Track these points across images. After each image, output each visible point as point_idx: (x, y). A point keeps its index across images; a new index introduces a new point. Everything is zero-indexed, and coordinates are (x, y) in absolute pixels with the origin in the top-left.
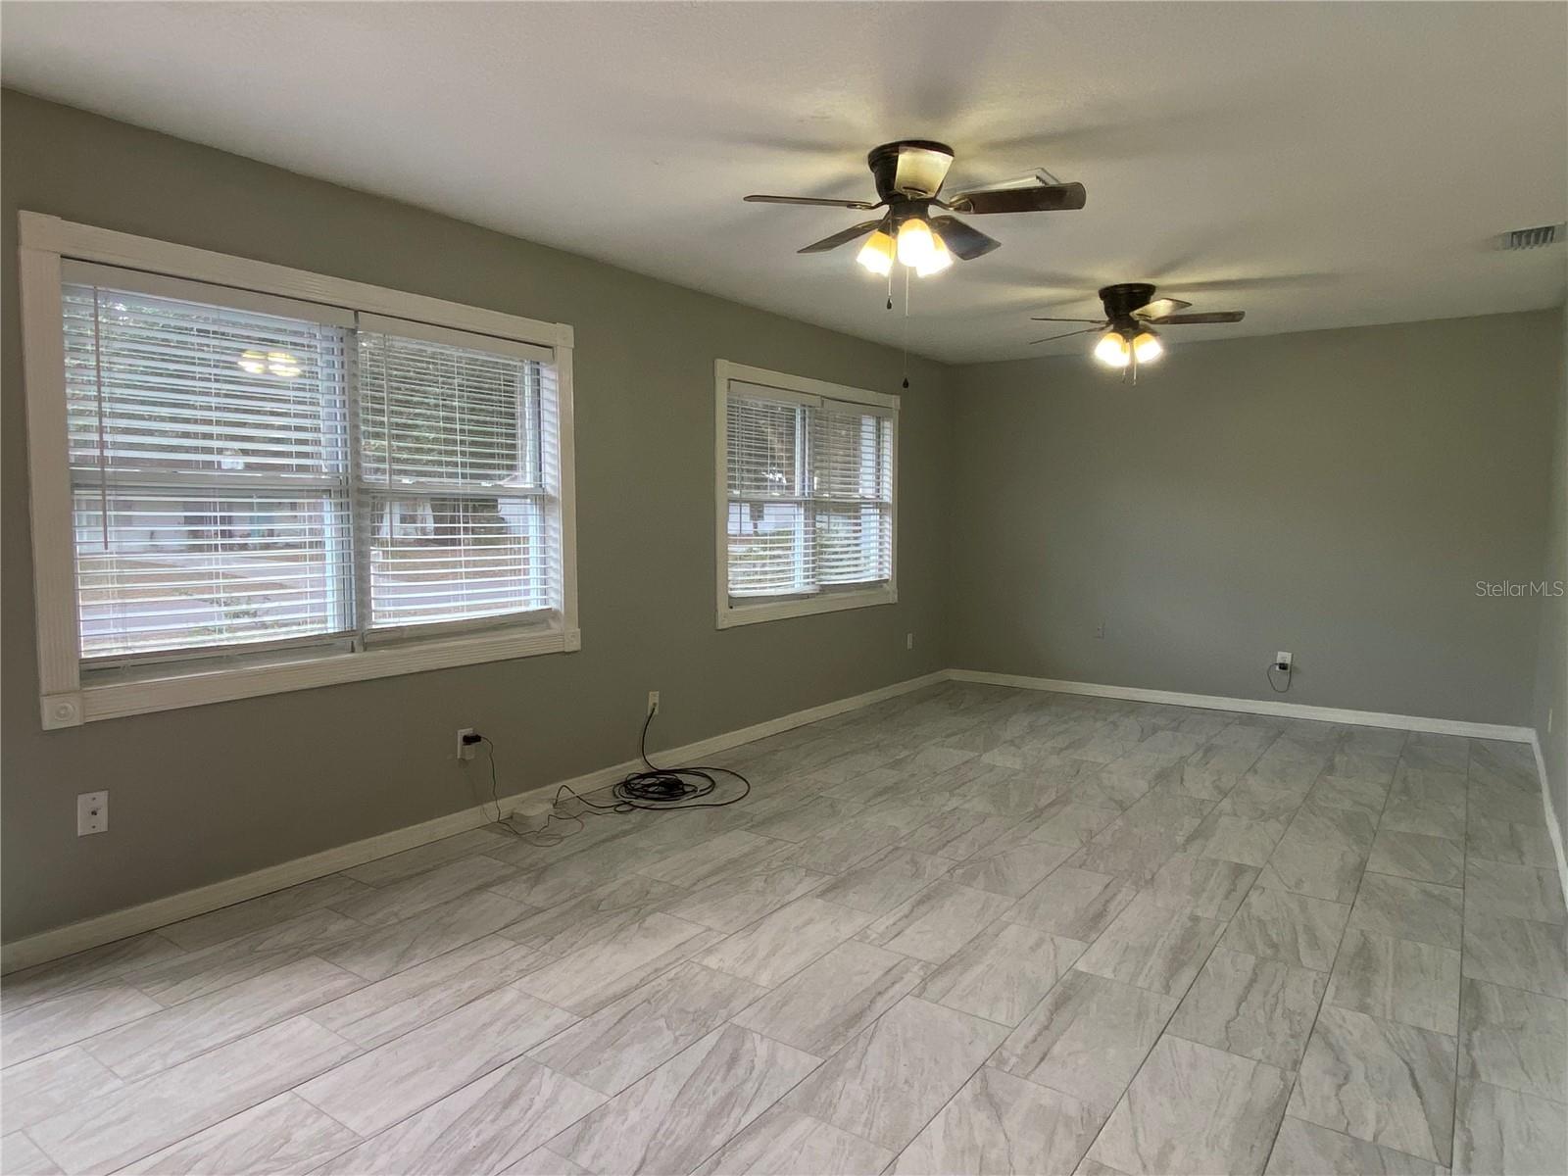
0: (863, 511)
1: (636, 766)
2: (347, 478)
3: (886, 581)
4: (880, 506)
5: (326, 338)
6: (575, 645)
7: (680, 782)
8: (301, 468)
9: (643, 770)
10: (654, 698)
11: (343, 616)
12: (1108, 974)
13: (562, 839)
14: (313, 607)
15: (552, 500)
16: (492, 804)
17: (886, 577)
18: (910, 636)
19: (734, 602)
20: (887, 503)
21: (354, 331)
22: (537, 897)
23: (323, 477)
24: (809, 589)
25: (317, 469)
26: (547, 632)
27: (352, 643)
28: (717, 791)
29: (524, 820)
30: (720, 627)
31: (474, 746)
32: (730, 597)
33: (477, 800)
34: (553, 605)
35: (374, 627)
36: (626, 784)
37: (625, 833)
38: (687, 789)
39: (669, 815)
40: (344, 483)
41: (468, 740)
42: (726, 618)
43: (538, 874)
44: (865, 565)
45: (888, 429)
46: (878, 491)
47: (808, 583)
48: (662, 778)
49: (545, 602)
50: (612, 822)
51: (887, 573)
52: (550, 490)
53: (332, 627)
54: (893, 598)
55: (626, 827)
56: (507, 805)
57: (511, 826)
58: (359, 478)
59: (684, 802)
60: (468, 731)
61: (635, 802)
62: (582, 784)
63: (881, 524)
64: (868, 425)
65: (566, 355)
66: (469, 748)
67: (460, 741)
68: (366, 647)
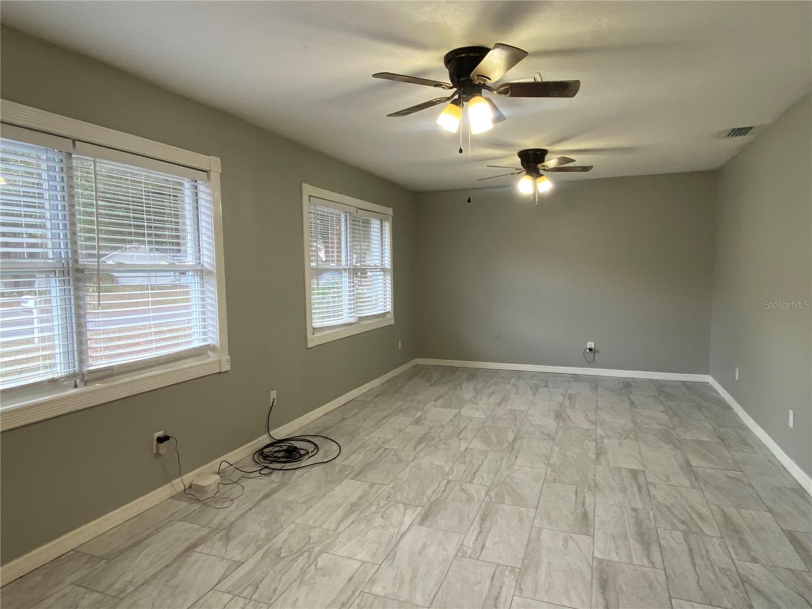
0: (369, 274)
1: (264, 440)
2: (68, 262)
3: (388, 312)
4: (384, 270)
5: (48, 159)
6: (226, 367)
7: (296, 448)
8: (31, 255)
9: (268, 441)
10: (273, 394)
11: (68, 362)
13: (232, 500)
14: (45, 357)
15: (210, 273)
16: (178, 480)
17: (388, 310)
18: (400, 342)
19: (315, 331)
20: (387, 269)
21: (70, 155)
22: (235, 553)
23: (50, 261)
24: (353, 320)
26: (209, 360)
27: (75, 381)
28: (321, 451)
29: (201, 489)
30: (309, 347)
31: (166, 443)
32: (314, 328)
34: (210, 342)
35: (91, 368)
36: (261, 452)
37: (275, 491)
38: (302, 452)
39: (298, 472)
40: (66, 266)
41: (161, 440)
42: (313, 341)
43: (227, 532)
44: (375, 304)
45: (387, 226)
46: (382, 261)
47: (351, 317)
48: (285, 446)
49: (205, 340)
50: (259, 484)
51: (389, 308)
52: (207, 266)
53: (59, 371)
54: (392, 322)
55: (274, 485)
56: (188, 478)
58: (76, 261)
59: (306, 462)
60: (160, 433)
61: (272, 466)
62: (234, 456)
63: (384, 280)
64: (375, 224)
65: (216, 176)
66: (161, 445)
67: (155, 442)
68: (86, 383)
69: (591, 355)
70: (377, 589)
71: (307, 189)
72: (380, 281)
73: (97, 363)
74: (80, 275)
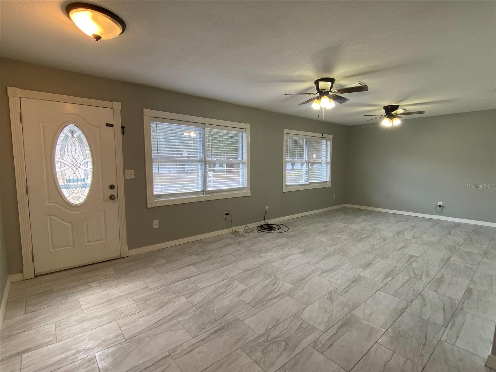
0: (322, 164)
1: (263, 223)
3: (328, 181)
4: (327, 163)
5: (199, 130)
6: (249, 195)
7: (273, 227)
8: (194, 157)
9: (265, 223)
10: (267, 207)
11: (202, 187)
12: (368, 276)
13: (245, 236)
14: (196, 185)
15: (245, 163)
16: (231, 228)
17: (328, 180)
18: (334, 195)
19: (287, 186)
20: (328, 162)
21: (204, 128)
22: (239, 248)
23: (198, 159)
24: (307, 183)
25: (197, 157)
26: (243, 192)
27: (204, 193)
28: (281, 229)
29: (238, 232)
30: (284, 192)
31: (228, 216)
32: (286, 185)
33: (228, 227)
34: (245, 186)
36: (261, 227)
37: (259, 237)
38: (274, 228)
39: (269, 233)
40: (202, 160)
41: (226, 214)
42: (285, 190)
43: (239, 243)
44: (322, 177)
45: (329, 143)
46: (326, 159)
47: (307, 182)
48: (268, 226)
49: (243, 185)
50: (257, 234)
51: (328, 179)
52: (244, 161)
53: (200, 190)
54: (330, 186)
55: (259, 235)
56: (235, 229)
57: (236, 233)
58: (205, 159)
59: (273, 231)
60: (227, 212)
61: (262, 230)
62: (251, 226)
63: (327, 167)
64: (324, 142)
65: (248, 130)
66: (226, 216)
67: (225, 215)
68: (206, 194)
69: (440, 209)
70: (273, 264)
71: (286, 131)
72: (325, 167)
73: (209, 189)
74: (206, 163)
